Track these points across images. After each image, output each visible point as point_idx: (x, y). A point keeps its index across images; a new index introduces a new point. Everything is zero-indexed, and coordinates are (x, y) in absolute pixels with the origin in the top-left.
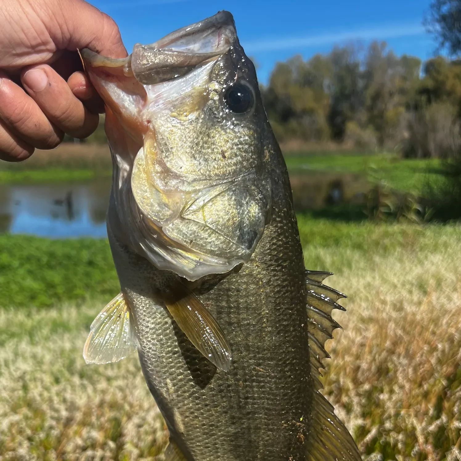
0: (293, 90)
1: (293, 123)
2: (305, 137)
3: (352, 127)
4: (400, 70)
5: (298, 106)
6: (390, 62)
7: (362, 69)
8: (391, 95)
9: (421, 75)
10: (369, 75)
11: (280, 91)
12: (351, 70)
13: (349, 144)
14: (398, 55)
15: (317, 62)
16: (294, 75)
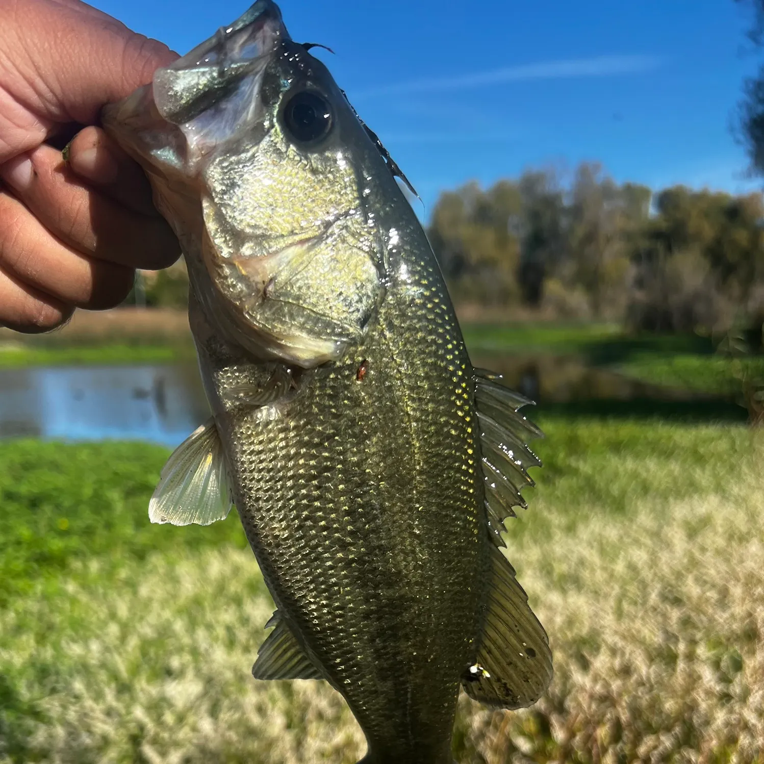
0: (465, 232)
1: (466, 280)
2: (484, 299)
3: (553, 287)
4: (621, 203)
5: (474, 256)
6: (607, 192)
7: (567, 202)
8: (608, 240)
9: (652, 211)
10: (577, 211)
11: (448, 233)
12: (550, 202)
13: (548, 312)
14: (619, 182)
15: (501, 191)
16: (467, 209)
